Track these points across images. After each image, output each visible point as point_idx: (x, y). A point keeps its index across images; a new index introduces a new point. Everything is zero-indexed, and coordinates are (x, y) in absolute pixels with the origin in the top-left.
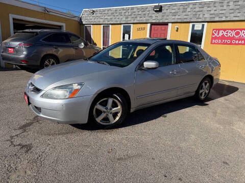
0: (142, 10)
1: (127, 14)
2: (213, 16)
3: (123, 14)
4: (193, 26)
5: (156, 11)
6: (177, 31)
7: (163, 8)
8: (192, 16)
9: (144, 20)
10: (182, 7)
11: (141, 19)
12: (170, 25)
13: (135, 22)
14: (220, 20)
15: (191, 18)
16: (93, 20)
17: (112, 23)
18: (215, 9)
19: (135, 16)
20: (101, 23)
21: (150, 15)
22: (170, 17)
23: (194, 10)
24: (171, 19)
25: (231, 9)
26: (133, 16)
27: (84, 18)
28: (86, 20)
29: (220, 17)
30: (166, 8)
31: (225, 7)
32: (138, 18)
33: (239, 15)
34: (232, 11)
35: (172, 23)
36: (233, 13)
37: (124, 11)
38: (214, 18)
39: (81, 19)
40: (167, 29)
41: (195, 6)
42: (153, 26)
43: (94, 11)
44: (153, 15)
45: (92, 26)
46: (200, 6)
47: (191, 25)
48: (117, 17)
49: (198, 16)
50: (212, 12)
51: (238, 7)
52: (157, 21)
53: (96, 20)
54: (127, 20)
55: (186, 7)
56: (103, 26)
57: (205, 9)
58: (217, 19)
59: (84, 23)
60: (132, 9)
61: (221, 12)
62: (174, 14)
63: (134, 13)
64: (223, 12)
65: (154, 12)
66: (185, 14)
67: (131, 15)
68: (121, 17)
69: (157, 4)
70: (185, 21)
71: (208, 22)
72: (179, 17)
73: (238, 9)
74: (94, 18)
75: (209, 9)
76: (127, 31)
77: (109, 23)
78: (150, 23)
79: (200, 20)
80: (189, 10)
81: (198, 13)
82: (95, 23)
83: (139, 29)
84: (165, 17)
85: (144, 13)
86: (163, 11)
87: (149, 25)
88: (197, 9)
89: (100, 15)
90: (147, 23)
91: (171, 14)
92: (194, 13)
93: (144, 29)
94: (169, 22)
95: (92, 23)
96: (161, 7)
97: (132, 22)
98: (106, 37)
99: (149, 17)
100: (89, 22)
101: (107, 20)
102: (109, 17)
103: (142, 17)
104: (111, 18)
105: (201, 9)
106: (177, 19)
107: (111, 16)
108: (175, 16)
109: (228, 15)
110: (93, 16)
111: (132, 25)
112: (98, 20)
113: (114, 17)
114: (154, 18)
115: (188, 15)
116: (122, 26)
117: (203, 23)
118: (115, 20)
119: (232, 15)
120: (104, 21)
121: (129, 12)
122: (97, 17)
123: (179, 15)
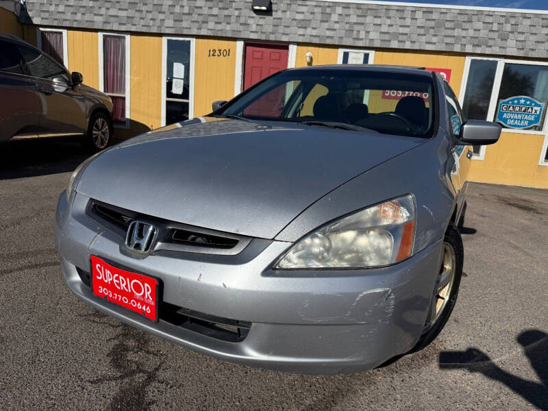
1: (177, 10)
2: (387, 37)
3: (165, 9)
4: (346, 56)
5: (256, 12)
6: (310, 64)
7: (274, 7)
8: (343, 33)
9: (228, 30)
10: (317, 10)
11: (219, 27)
12: (292, 48)
13: (204, 32)
14: (401, 46)
15: (341, 38)
16: (68, 16)
17: (133, 29)
18: (388, 22)
19: (200, 19)
20: (96, 27)
21: (242, 20)
22: (293, 29)
24: (296, 34)
25: (418, 27)
26: (195, 17)
27: (37, 7)
28: (45, 15)
29: (399, 41)
30: (283, 7)
31: (408, 21)
32: (211, 25)
33: (434, 39)
34: (422, 31)
35: (299, 44)
36: (424, 35)
38: (389, 41)
39: (23, 8)
40: (287, 55)
41: (346, 11)
42: (247, 47)
45: (65, 32)
46: (359, 12)
47: (341, 52)
48: (150, 16)
49: (355, 33)
50: (384, 29)
51: (432, 24)
52: (263, 37)
53: (79, 17)
54: (178, 24)
55: (328, 10)
56: (105, 37)
57: (369, 19)
58: (394, 44)
59: (36, 21)
61: (401, 30)
62: (304, 24)
63: (198, 11)
64: (406, 30)
65: (253, 14)
66: (326, 25)
67: (189, 14)
68: (162, 16)
70: (328, 42)
71: (377, 49)
72: (314, 32)
73: (433, 28)
74: (72, 10)
75: (378, 21)
76: (179, 52)
77: (123, 28)
78: (245, 40)
79: (360, 44)
80: (334, 17)
81: (356, 28)
82: (75, 25)
83: (213, 53)
84: (281, 29)
85: (226, 12)
86: (275, 14)
87: (240, 44)
88: (353, 19)
90: (235, 39)
91: (295, 22)
92: (347, 27)
93: (228, 53)
94: (293, 43)
95: (67, 25)
96: (270, 3)
97: (195, 32)
98: (115, 68)
99: (241, 24)
100: (56, 19)
101: (115, 19)
102: (123, 14)
103: (220, 23)
104: (129, 15)
105: (361, 20)
106: (311, 36)
107: (129, 11)
108: (305, 28)
109: (414, 37)
110: (66, 6)
111: (193, 41)
112: (87, 17)
113: (138, 15)
114: (254, 28)
115: (335, 30)
116: (165, 40)
117: (367, 52)
118: (142, 22)
119: (424, 39)
120: (105, 23)
121: (182, 6)
122: (82, 10)
123: (313, 28)
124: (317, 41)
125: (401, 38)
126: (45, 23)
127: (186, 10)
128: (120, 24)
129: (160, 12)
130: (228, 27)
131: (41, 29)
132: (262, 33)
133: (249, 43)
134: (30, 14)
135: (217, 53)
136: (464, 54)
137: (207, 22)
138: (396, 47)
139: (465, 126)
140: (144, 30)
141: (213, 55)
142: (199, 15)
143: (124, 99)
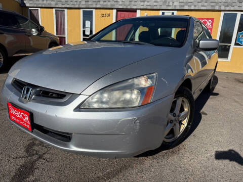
2: (182, 4)
4: (163, 14)
8: (161, 3)
9: (109, 5)
11: (105, 3)
12: (138, 12)
13: (98, 6)
14: (189, 8)
15: (161, 6)
16: (40, 2)
17: (68, 6)
20: (52, 6)
22: (138, 3)
24: (139, 5)
28: (31, 2)
29: (188, 6)
32: (102, 3)
33: (206, 4)
35: (141, 9)
36: (201, 2)
38: (184, 6)
42: (119, 13)
45: (39, 9)
47: (161, 12)
49: (167, 3)
52: (125, 7)
53: (45, 2)
54: (87, 3)
56: (56, 11)
58: (186, 8)
59: (27, 5)
61: (189, 0)
70: (155, 8)
71: (178, 10)
72: (148, 4)
76: (88, 16)
77: (63, 6)
79: (170, 8)
82: (43, 6)
83: (103, 16)
84: (133, 3)
87: (115, 11)
90: (112, 9)
93: (109, 15)
94: (139, 9)
95: (40, 6)
97: (94, 6)
98: (61, 24)
99: (115, 2)
100: (36, 4)
101: (60, 2)
108: (144, 2)
109: (196, 4)
111: (94, 10)
112: (48, 2)
114: (121, 3)
115: (158, 2)
116: (81, 11)
118: (72, 3)
119: (200, 4)
120: (56, 4)
123: (148, 2)
124: (149, 8)
125: (189, 4)
126: (31, 6)
128: (63, 4)
130: (109, 4)
131: (30, 8)
132: (124, 5)
133: (118, 10)
134: (25, 2)
135: (105, 15)
136: (221, 11)
137: (99, 2)
138: (187, 9)
139: (201, 42)
140: (72, 6)
143: (65, 37)
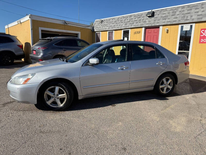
0: (138, 17)
1: (126, 21)
3: (123, 21)
4: (182, 27)
5: (149, 17)
6: (167, 32)
7: (155, 14)
8: (180, 18)
10: (172, 11)
11: (137, 24)
13: (132, 27)
15: (179, 20)
16: (101, 28)
17: (115, 29)
18: (202, 10)
19: (132, 22)
20: (107, 30)
21: (144, 20)
22: (161, 20)
23: (183, 13)
24: (161, 22)
26: (131, 22)
27: (96, 27)
28: (97, 29)
30: (158, 13)
32: (135, 24)
35: (163, 26)
37: (125, 19)
38: (202, 18)
39: (93, 28)
40: (159, 30)
41: (183, 10)
42: (147, 29)
43: (102, 21)
44: (147, 20)
45: (101, 32)
46: (188, 9)
47: (180, 26)
48: (119, 24)
49: (186, 17)
50: (200, 13)
53: (103, 28)
54: (126, 26)
55: (175, 11)
56: (109, 32)
57: (193, 11)
59: (95, 31)
60: (131, 16)
62: (165, 18)
63: (131, 20)
65: (148, 18)
66: (174, 17)
67: (129, 22)
68: (122, 24)
69: (150, 11)
70: (174, 23)
71: (196, 23)
75: (197, 10)
76: (126, 33)
78: (145, 27)
79: (188, 22)
80: (178, 13)
81: (187, 15)
82: (102, 30)
83: (135, 33)
84: (156, 21)
85: (140, 19)
86: (155, 16)
87: (143, 29)
88: (186, 12)
89: (106, 23)
90: (142, 27)
91: (162, 18)
92: (183, 16)
93: (139, 32)
94: (161, 26)
95: (101, 30)
96: (154, 13)
97: (130, 27)
99: (144, 22)
100: (99, 29)
101: (111, 27)
102: (113, 25)
103: (137, 23)
104: (114, 25)
105: (189, 12)
106: (167, 22)
107: (115, 24)
110: (102, 25)
111: (130, 30)
112: (105, 28)
113: (116, 24)
114: (147, 23)
115: (177, 18)
116: (122, 31)
117: (191, 24)
118: (117, 26)
120: (109, 28)
121: (128, 19)
122: (104, 26)
123: (169, 19)
124: (169, 23)
126: (97, 31)
127: (128, 20)
128: (112, 28)
129: (122, 23)
130: (140, 24)
131: (96, 32)
132: (150, 24)
135: (137, 33)
137: (134, 23)
140: (117, 29)
141: (135, 34)
142: (132, 21)
